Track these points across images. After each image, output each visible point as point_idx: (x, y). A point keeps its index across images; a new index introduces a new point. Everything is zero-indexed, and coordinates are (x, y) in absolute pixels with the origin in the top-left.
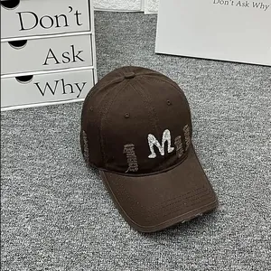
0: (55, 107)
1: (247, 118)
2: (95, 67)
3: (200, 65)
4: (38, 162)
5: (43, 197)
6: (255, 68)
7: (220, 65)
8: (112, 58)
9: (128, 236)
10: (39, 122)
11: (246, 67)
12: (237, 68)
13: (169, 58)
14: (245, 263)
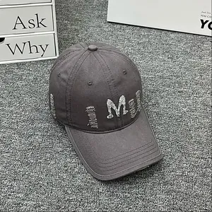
0: (23, 64)
1: (178, 77)
2: (55, 32)
3: (143, 32)
4: (7, 108)
5: (10, 137)
6: (187, 36)
7: (159, 33)
8: (72, 25)
9: (76, 170)
10: (10, 76)
11: (180, 35)
12: (172, 35)
13: (119, 26)
14: (168, 193)
